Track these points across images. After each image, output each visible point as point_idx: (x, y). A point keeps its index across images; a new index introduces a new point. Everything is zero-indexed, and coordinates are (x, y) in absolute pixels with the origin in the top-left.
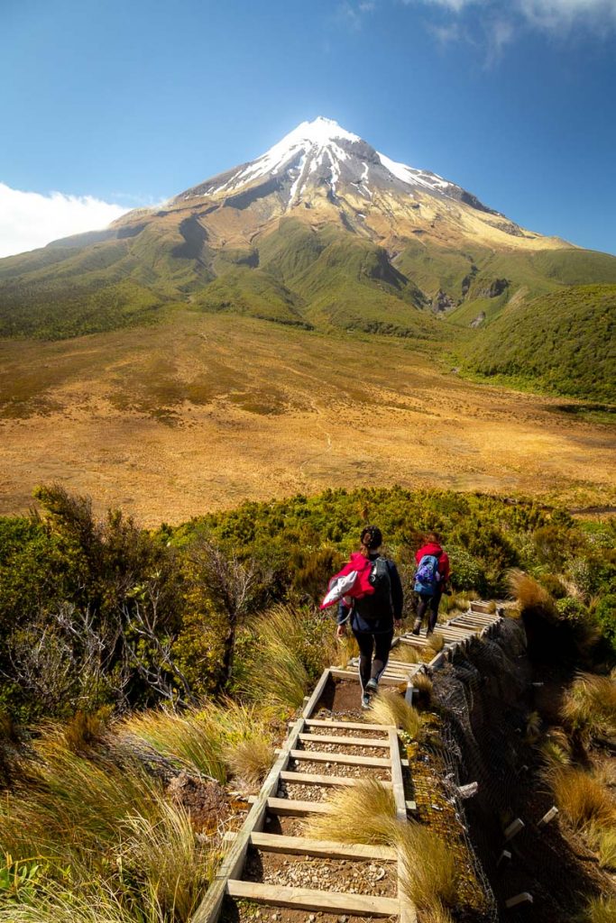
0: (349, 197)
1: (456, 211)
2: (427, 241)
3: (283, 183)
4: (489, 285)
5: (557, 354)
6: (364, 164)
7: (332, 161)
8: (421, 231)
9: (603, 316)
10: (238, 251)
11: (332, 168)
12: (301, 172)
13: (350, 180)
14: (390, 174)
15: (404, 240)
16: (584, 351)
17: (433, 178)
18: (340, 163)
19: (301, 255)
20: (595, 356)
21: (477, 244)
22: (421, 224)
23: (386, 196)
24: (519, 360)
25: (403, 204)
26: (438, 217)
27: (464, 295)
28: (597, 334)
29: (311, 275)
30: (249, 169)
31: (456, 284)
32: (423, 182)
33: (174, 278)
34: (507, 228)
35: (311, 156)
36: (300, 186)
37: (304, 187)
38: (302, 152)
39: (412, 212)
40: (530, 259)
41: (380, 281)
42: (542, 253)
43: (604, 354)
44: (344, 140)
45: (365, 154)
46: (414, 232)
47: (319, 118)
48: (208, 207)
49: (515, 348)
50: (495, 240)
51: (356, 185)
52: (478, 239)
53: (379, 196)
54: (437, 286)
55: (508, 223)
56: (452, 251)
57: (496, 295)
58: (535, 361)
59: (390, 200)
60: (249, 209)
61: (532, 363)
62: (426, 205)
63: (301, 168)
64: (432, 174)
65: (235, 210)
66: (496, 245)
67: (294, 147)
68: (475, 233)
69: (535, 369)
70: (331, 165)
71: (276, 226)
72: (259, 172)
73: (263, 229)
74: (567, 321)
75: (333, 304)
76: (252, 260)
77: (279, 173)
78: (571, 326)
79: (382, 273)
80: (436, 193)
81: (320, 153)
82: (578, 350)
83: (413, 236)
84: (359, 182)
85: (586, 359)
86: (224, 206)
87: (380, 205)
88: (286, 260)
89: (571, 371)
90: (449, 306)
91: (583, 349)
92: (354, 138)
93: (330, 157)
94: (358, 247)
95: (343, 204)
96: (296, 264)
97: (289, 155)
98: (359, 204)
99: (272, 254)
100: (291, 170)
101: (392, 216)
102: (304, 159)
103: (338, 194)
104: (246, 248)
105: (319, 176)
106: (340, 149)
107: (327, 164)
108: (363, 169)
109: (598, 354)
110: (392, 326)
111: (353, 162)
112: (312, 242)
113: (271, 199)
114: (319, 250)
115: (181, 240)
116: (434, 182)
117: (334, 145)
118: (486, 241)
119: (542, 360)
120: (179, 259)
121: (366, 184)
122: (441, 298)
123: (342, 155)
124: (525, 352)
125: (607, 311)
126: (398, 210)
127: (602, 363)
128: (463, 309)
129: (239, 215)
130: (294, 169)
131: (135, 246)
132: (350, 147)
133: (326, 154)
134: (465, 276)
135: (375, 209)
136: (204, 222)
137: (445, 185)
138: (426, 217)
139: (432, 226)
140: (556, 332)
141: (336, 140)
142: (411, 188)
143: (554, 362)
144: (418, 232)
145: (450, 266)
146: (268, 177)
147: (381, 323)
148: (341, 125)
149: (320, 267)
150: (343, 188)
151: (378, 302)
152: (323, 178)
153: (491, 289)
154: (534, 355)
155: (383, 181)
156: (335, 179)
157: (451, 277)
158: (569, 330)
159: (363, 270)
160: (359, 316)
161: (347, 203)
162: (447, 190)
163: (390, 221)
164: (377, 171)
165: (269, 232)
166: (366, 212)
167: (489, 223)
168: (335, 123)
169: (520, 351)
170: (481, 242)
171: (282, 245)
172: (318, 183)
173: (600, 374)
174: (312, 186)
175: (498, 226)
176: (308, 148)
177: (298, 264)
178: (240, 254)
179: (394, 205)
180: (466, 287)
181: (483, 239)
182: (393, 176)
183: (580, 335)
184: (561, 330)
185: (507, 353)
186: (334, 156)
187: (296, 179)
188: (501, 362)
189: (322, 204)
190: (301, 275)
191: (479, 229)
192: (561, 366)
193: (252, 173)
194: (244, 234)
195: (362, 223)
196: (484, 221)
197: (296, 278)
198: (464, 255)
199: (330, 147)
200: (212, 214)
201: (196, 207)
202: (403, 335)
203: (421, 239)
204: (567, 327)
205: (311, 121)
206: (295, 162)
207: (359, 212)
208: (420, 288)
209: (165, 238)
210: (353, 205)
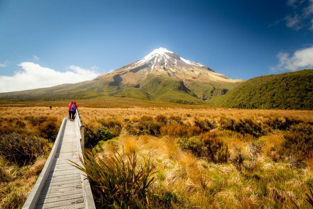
0: (171, 69)
1: (206, 72)
2: (197, 81)
3: (149, 65)
4: (221, 91)
5: (264, 98)
6: (175, 59)
7: (165, 59)
8: (195, 78)
9: (282, 81)
10: (132, 84)
11: (165, 61)
12: (155, 62)
13: (171, 64)
14: (184, 62)
15: (189, 80)
16: (277, 95)
17: (198, 64)
18: (168, 59)
19: (154, 84)
20: (284, 97)
21: (214, 81)
22: (195, 76)
23: (183, 68)
24: (245, 102)
25: (188, 70)
26: (200, 74)
27: (211, 96)
28: (282, 88)
29: (157, 90)
30: (138, 62)
31: (208, 93)
32: (194, 65)
33: (109, 92)
34: (224, 77)
35: (158, 58)
36: (155, 66)
37: (156, 66)
38: (155, 57)
39: (192, 73)
40: (233, 85)
41: (181, 91)
42: (237, 83)
43: (288, 95)
44: (168, 53)
45: (175, 57)
46: (193, 78)
47: (160, 48)
48: (124, 72)
49: (241, 98)
50: (220, 80)
51: (173, 65)
52: (215, 80)
53: (180, 68)
54: (202, 93)
55: (224, 75)
56: (206, 83)
57: (223, 94)
58: (253, 102)
59: (184, 69)
60: (138, 72)
61: (251, 103)
62: (196, 70)
63: (155, 61)
64: (197, 63)
65: (133, 73)
66: (221, 81)
67: (153, 55)
68: (213, 78)
69: (253, 106)
70: (164, 60)
71: (146, 77)
72: (142, 63)
73: (142, 78)
74: (265, 85)
75: (164, 97)
76: (138, 86)
77: (148, 62)
78: (267, 87)
79: (182, 89)
80: (199, 68)
81: (161, 57)
82: (274, 95)
83: (192, 79)
84: (174, 65)
85: (279, 99)
86: (129, 72)
87: (181, 71)
88: (149, 86)
89: (273, 105)
90: (207, 99)
91: (276, 94)
92: (172, 52)
93: (164, 57)
94: (173, 80)
95: (169, 71)
96: (152, 87)
97: (151, 58)
98: (174, 71)
99: (144, 85)
100: (152, 62)
101: (185, 74)
102: (156, 58)
103: (167, 68)
104: (136, 83)
105: (160, 63)
106: (167, 56)
107: (163, 60)
108: (175, 61)
109: (285, 96)
110: (186, 101)
111: (172, 59)
112: (158, 80)
113: (145, 70)
114: (160, 82)
115: (113, 80)
116: (198, 65)
117: (165, 55)
118: (217, 80)
119: (257, 101)
120: (111, 86)
121: (176, 65)
122: (204, 97)
123: (168, 57)
124: (247, 99)
125: (283, 79)
126: (187, 72)
127: (288, 100)
128: (212, 99)
129: (134, 74)
130: (153, 61)
131: (97, 83)
132: (170, 55)
133: (163, 57)
134: (211, 90)
135: (179, 72)
136: (122, 76)
137: (202, 66)
138: (197, 74)
139: (199, 76)
140: (261, 89)
141: (166, 53)
142: (191, 66)
143: (263, 101)
144: (194, 78)
145: (206, 87)
146: (144, 64)
147: (182, 101)
148: (167, 49)
149: (160, 87)
150: (168, 66)
151: (180, 95)
152: (162, 63)
153: (222, 92)
154: (251, 100)
155: (181, 64)
156: (166, 64)
157: (207, 91)
158: (267, 88)
159: (175, 87)
160: (173, 99)
161: (170, 70)
162: (202, 67)
163: (184, 75)
164: (179, 61)
165: (144, 79)
166: (177, 73)
167: (217, 75)
168: (166, 49)
169: (245, 99)
170: (216, 81)
171: (148, 81)
172: (160, 65)
173: (288, 105)
174: (158, 66)
175: (221, 76)
176: (157, 55)
177: (153, 87)
178: (133, 85)
179: (185, 70)
180: (212, 94)
181: (216, 80)
182: (185, 63)
183: (273, 89)
184: (263, 88)
185: (238, 100)
186: (165, 57)
187: (153, 64)
188: (236, 104)
189: (161, 71)
190: (154, 90)
191: (215, 77)
192: (267, 103)
193: (139, 63)
194: (136, 80)
195: (175, 76)
196: (216, 75)
197: (152, 91)
198: (210, 84)
199: (164, 55)
200: (125, 74)
201: (120, 72)
202: (190, 104)
203: (195, 80)
204: (265, 87)
205: (158, 48)
206: (153, 59)
207: (174, 73)
208: (196, 94)
209: (108, 80)
210: (172, 71)
